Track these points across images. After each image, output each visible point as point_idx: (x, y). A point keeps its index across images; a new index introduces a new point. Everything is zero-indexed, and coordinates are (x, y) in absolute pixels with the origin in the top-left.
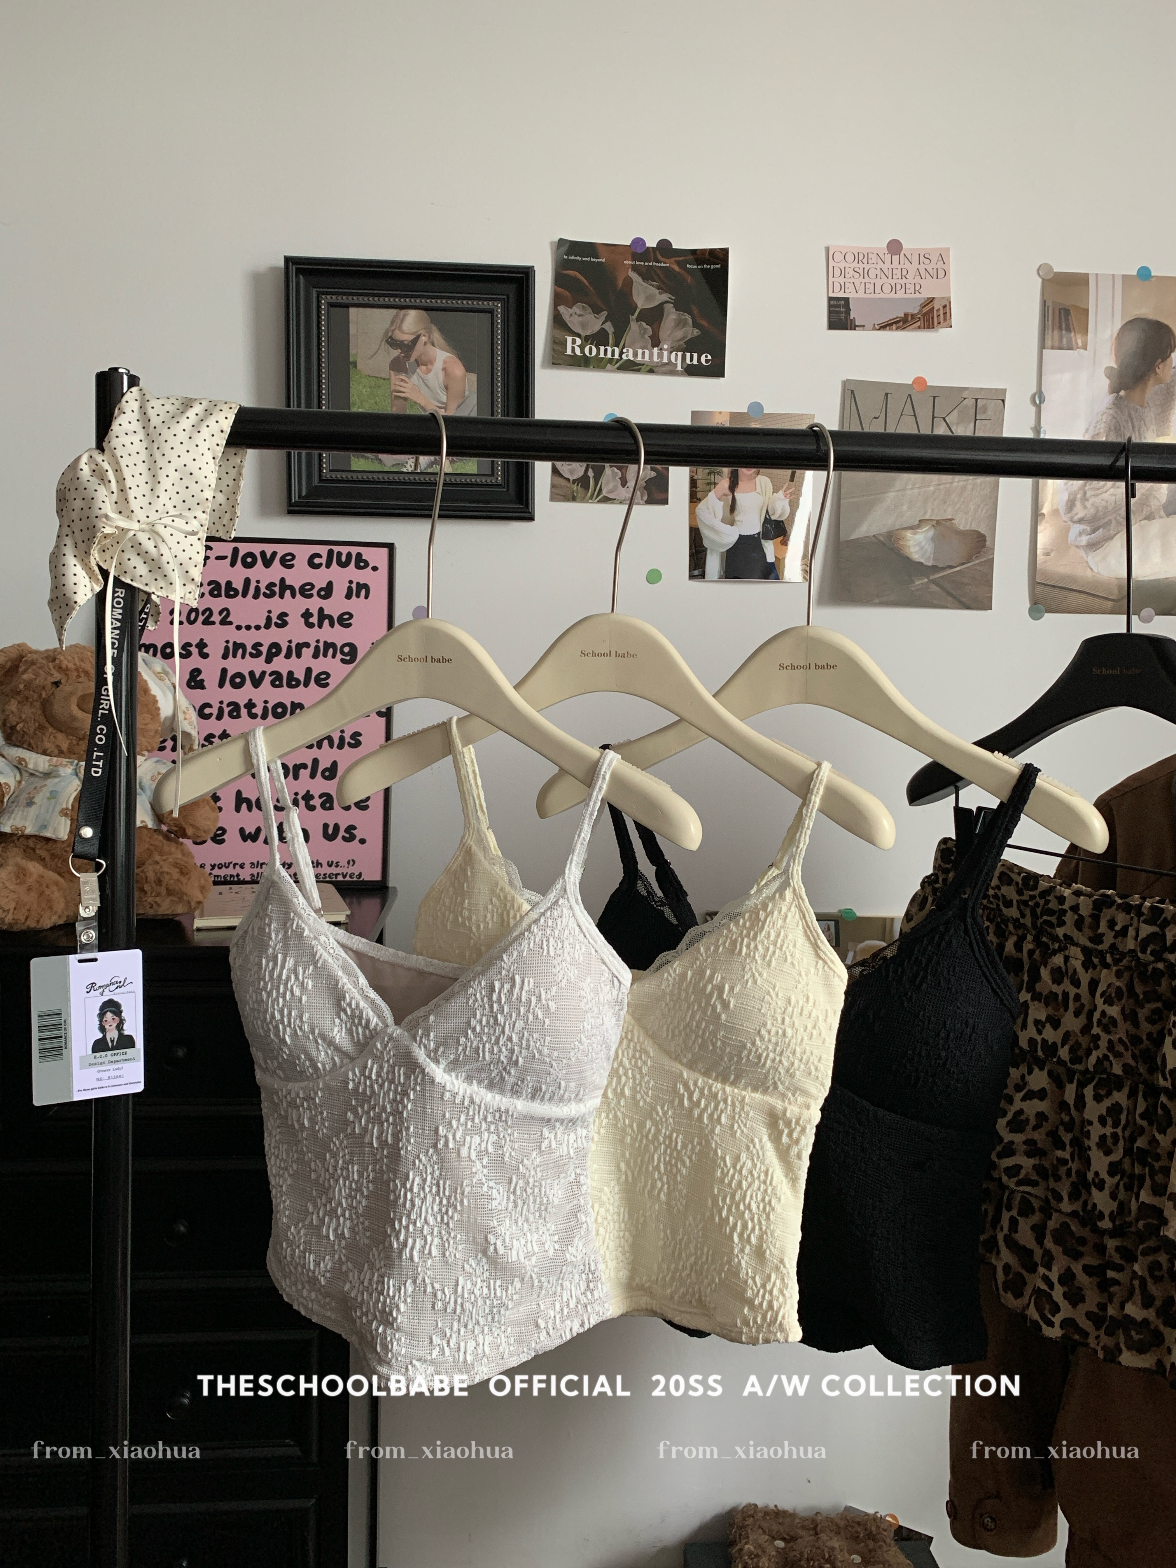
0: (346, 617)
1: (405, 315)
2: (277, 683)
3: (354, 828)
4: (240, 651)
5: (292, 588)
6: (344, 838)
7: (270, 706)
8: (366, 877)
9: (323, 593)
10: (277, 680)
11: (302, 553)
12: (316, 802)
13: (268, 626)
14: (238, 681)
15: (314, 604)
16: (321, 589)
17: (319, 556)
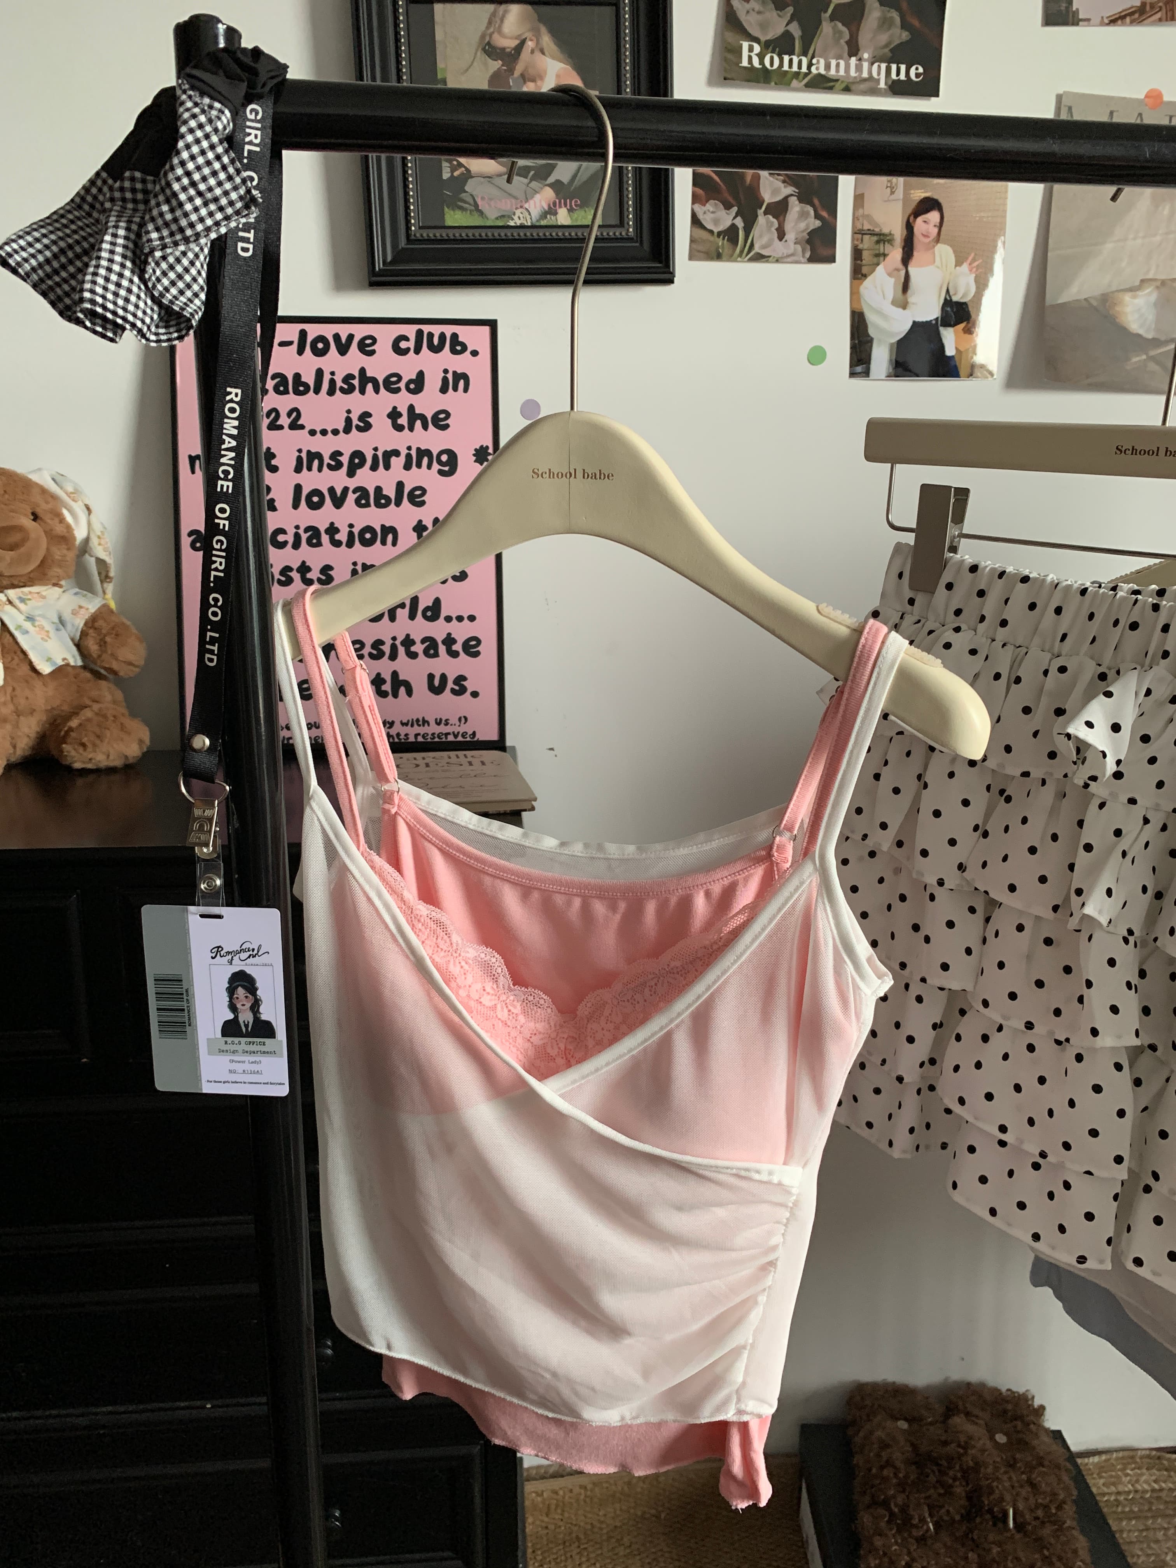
0: (442, 416)
1: (506, 12)
2: (363, 502)
3: (464, 678)
4: (316, 463)
5: (374, 381)
6: (453, 691)
7: (356, 531)
8: (480, 737)
9: (412, 386)
10: (363, 498)
11: (385, 335)
12: (418, 648)
13: (347, 430)
14: (315, 501)
15: (403, 400)
16: (410, 381)
17: (407, 339)
